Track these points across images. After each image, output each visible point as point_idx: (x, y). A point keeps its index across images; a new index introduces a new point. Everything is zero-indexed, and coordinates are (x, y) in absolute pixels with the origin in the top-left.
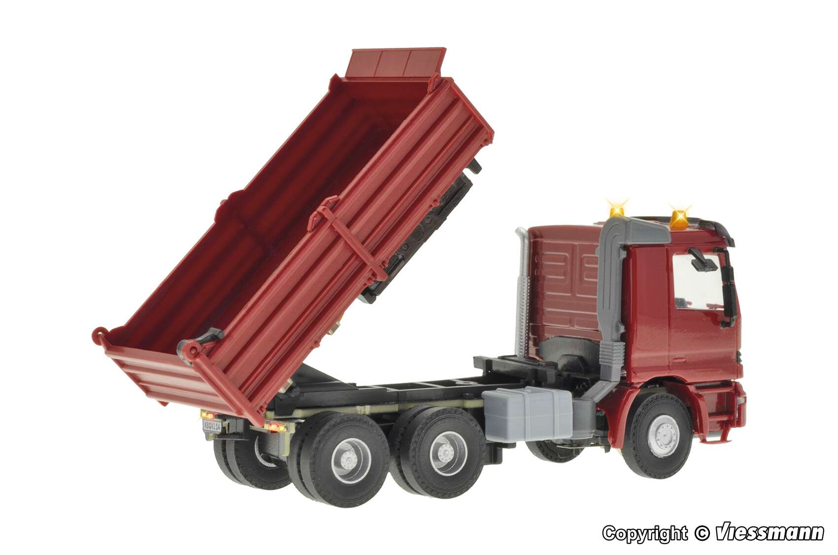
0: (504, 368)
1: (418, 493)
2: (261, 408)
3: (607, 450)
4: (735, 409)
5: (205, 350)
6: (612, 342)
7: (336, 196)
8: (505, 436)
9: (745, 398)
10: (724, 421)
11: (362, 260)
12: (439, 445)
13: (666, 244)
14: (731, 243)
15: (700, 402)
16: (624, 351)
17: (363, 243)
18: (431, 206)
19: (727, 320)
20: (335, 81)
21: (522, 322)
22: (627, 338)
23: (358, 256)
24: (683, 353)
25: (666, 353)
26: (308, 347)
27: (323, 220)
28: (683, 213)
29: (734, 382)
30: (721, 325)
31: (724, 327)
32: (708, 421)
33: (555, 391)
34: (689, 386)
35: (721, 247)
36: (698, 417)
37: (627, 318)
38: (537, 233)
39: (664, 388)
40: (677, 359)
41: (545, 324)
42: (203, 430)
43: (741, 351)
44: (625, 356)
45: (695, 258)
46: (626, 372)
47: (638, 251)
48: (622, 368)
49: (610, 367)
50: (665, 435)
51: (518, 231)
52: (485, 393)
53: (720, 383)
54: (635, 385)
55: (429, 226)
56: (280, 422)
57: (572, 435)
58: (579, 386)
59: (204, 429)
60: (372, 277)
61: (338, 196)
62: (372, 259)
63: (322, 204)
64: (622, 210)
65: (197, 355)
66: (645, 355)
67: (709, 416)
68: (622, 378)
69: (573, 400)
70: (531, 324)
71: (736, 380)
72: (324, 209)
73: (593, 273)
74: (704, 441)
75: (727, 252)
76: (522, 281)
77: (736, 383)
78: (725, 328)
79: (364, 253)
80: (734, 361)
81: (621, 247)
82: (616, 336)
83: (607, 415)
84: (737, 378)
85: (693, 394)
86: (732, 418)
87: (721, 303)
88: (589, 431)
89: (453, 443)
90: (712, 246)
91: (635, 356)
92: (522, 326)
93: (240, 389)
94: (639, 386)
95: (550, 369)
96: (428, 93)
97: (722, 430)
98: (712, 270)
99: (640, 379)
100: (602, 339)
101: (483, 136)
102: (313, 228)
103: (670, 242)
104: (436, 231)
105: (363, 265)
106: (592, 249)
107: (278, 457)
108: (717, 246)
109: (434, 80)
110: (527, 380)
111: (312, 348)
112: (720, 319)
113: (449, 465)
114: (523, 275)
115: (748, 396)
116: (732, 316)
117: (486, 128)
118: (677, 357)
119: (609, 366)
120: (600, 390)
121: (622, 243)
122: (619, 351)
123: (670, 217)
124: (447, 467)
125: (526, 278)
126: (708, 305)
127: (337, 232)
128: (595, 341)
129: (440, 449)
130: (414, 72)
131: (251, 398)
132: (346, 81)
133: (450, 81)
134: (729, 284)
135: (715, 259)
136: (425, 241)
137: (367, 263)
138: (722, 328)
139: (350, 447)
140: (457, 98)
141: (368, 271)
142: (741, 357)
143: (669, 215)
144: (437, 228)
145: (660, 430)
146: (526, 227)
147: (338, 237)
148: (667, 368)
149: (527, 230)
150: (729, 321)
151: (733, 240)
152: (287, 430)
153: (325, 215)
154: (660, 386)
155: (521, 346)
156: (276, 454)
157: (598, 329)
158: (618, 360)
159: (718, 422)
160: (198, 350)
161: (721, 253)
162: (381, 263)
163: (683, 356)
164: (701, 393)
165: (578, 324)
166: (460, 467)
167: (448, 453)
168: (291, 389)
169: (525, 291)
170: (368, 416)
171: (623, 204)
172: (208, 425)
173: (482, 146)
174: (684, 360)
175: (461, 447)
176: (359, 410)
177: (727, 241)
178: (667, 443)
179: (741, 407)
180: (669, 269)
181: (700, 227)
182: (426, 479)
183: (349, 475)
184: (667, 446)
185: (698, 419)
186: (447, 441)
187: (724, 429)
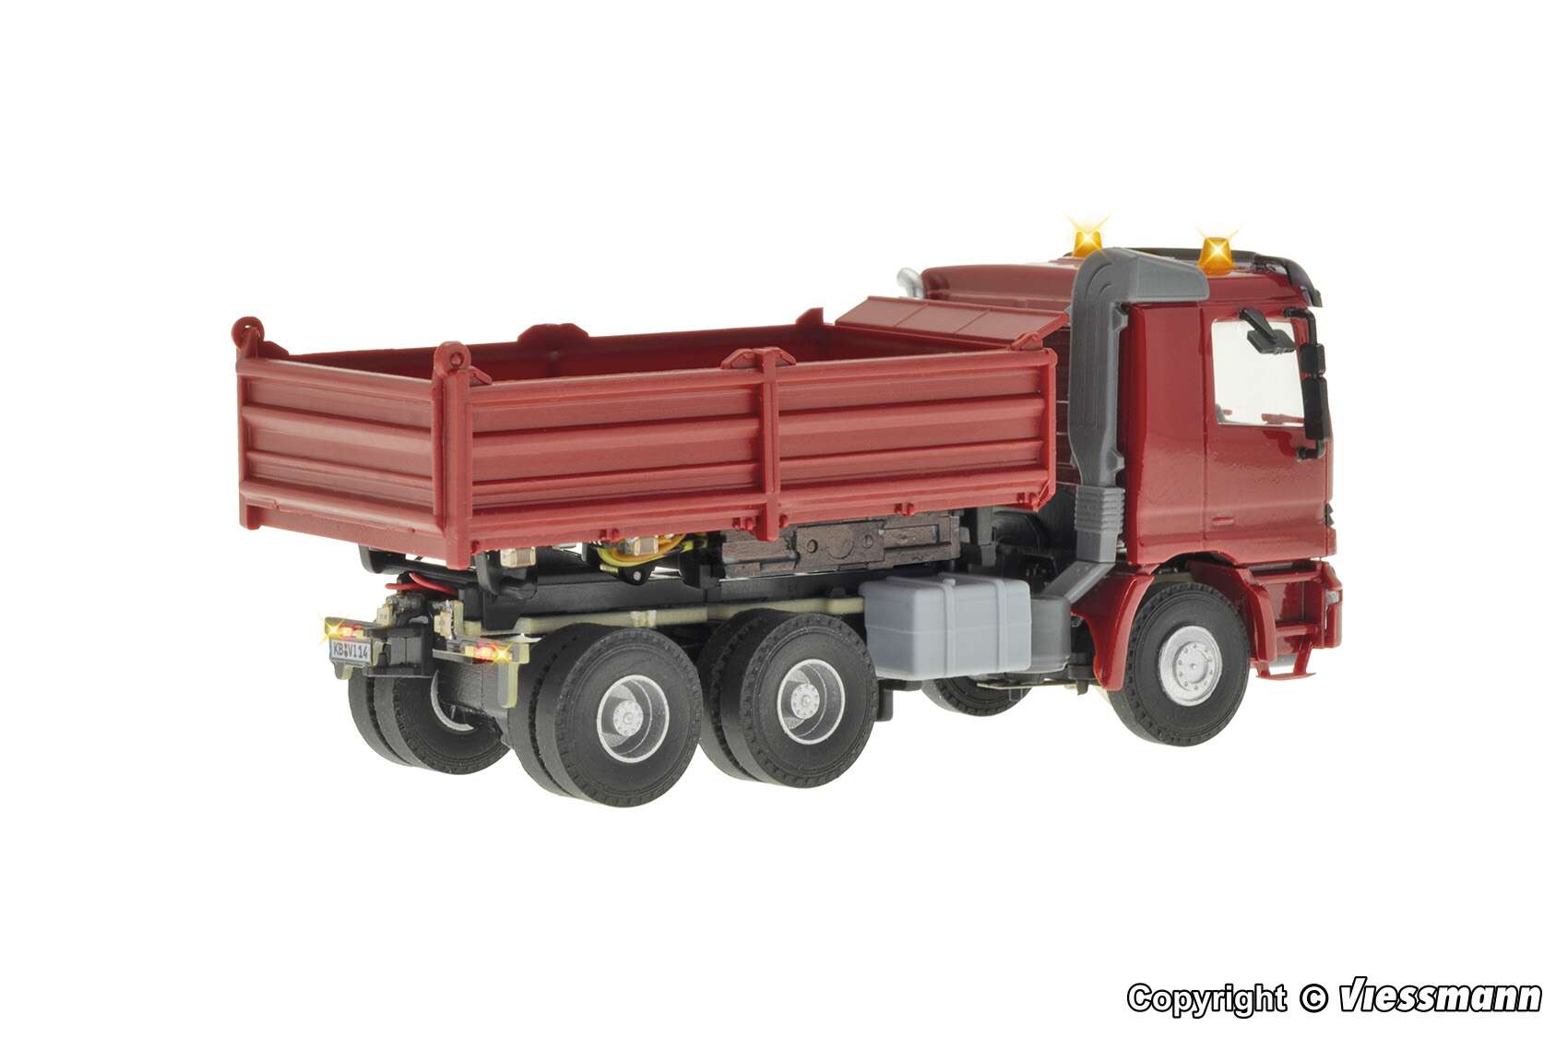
1: (746, 774)
3: (1083, 690)
4: (1322, 614)
6: (1099, 488)
8: (909, 667)
9: (1341, 592)
10: (1301, 636)
12: (792, 686)
13: (1200, 302)
14: (1315, 299)
15: (1261, 600)
16: (1123, 504)
19: (1311, 445)
22: (1128, 481)
24: (1230, 508)
25: (1200, 509)
28: (1225, 243)
29: (1320, 562)
30: (1297, 454)
31: (1303, 459)
32: (1275, 636)
33: (999, 583)
34: (1240, 571)
35: (1298, 306)
36: (1256, 629)
37: (1128, 442)
38: (937, 278)
39: (1187, 574)
40: (1218, 519)
42: (331, 658)
43: (1332, 503)
44: (1124, 514)
45: (1253, 329)
46: (1123, 545)
47: (1148, 314)
48: (1119, 536)
49: (1097, 537)
50: (1193, 665)
51: (902, 276)
52: (866, 585)
53: (1291, 564)
54: (1143, 570)
56: (498, 642)
57: (1029, 667)
58: (1031, 572)
59: (333, 656)
64: (1098, 236)
66: (1160, 512)
67: (1277, 627)
68: (1119, 556)
69: (1032, 598)
71: (1324, 559)
74: (1264, 674)
75: (1312, 315)
77: (1323, 564)
78: (1306, 461)
80: (1321, 523)
81: (1117, 308)
82: (1109, 476)
83: (1087, 621)
84: (1327, 554)
85: (1248, 586)
86: (1317, 629)
87: (1299, 412)
88: (1058, 658)
89: (815, 681)
90: (1281, 305)
91: (1145, 514)
94: (1151, 571)
97: (1297, 654)
98: (1287, 351)
99: (1151, 558)
100: (1080, 483)
103: (1207, 297)
107: (481, 711)
108: (1293, 305)
112: (1294, 443)
113: (809, 723)
115: (1345, 588)
116: (1322, 438)
118: (1219, 515)
119: (1093, 534)
120: (1084, 581)
121: (1121, 300)
122: (1114, 505)
123: (1199, 251)
124: (805, 727)
126: (1265, 417)
129: (796, 692)
134: (1315, 376)
135: (1284, 327)
138: (1299, 461)
139: (627, 693)
142: (1332, 515)
143: (1198, 245)
145: (1182, 656)
148: (1202, 537)
149: (920, 273)
150: (1314, 447)
151: (1318, 294)
152: (513, 657)
154: (1179, 571)
156: (477, 704)
157: (1071, 463)
158: (1112, 522)
159: (1287, 639)
161: (1298, 319)
163: (1230, 514)
164: (1260, 584)
166: (829, 730)
167: (808, 700)
170: (653, 629)
171: (1099, 226)
172: (341, 649)
174: (1232, 521)
175: (833, 690)
176: (637, 619)
177: (1308, 296)
178: (1198, 678)
179: (1333, 610)
180: (1205, 348)
181: (1258, 269)
182: (769, 749)
183: (628, 746)
184: (1198, 685)
185: (1256, 633)
186: (807, 679)
187: (1300, 651)
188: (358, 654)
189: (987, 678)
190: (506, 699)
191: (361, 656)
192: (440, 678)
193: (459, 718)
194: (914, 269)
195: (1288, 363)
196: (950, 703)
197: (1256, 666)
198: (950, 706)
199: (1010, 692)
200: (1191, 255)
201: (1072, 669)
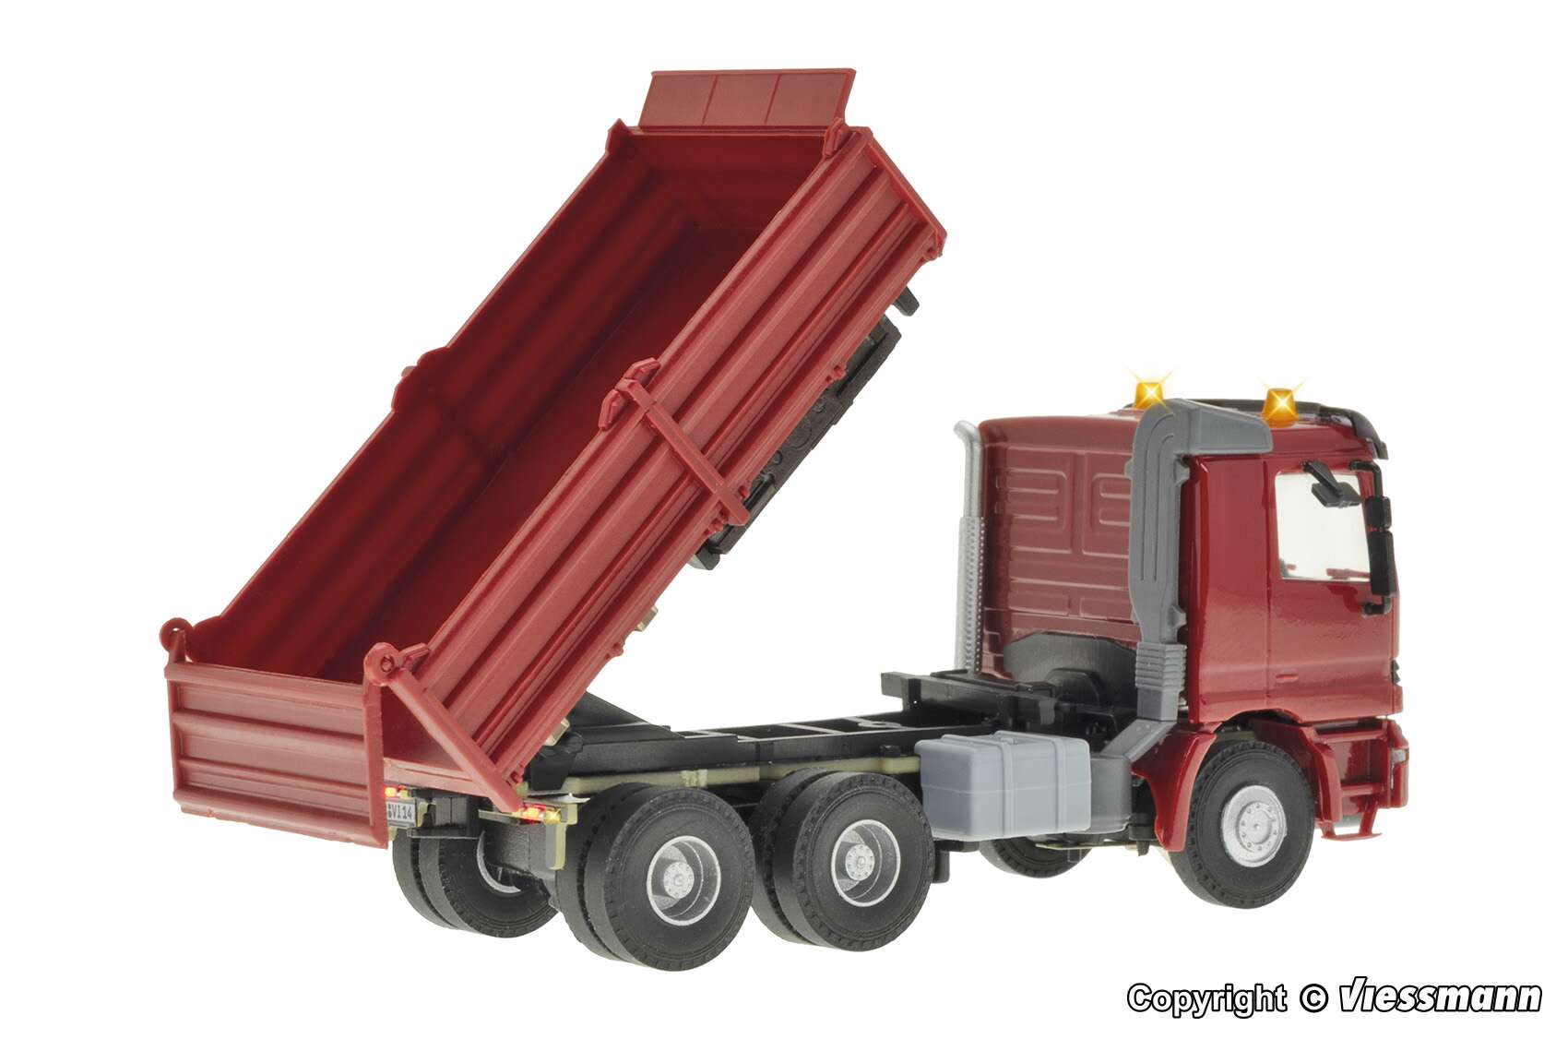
0: (948, 695)
1: (800, 937)
2: (513, 775)
3: (1143, 851)
4: (1388, 773)
5: (408, 662)
6: (1161, 645)
7: (652, 360)
8: (966, 828)
9: (1407, 750)
10: (1366, 796)
11: (702, 484)
12: (847, 847)
13: (1263, 454)
14: (1381, 451)
15: (1325, 758)
16: (1185, 661)
17: (703, 451)
18: (828, 378)
19: (1377, 600)
20: (619, 134)
21: (970, 606)
22: (1190, 637)
23: (694, 478)
24: (1293, 665)
25: (1264, 666)
26: (600, 656)
27: (629, 406)
28: (1288, 394)
29: (1386, 720)
30: (1363, 610)
31: (1369, 614)
32: (1341, 796)
33: (1057, 740)
34: (1304, 729)
35: (1364, 458)
36: (1321, 789)
37: (1189, 597)
38: (995, 430)
39: (1251, 733)
40: (1282, 676)
41: (1011, 608)
43: (1398, 660)
44: (1186, 671)
45: (1317, 482)
46: (1185, 703)
47: (1209, 467)
48: (1181, 694)
49: (1158, 694)
50: (1256, 826)
51: (959, 428)
52: (922, 744)
53: (1356, 722)
54: (1205, 728)
55: (820, 416)
56: (546, 802)
57: (1088, 826)
58: (1091, 731)
60: (720, 518)
61: (656, 358)
62: (720, 482)
63: (625, 375)
64: (1160, 388)
65: (393, 673)
66: (1222, 669)
67: (1342, 786)
68: (1181, 714)
69: (1092, 757)
70: (986, 609)
71: (1390, 717)
72: (631, 386)
73: (1121, 510)
74: (1329, 834)
75: (1377, 468)
76: (969, 525)
77: (1390, 722)
78: (1372, 616)
79: (704, 469)
80: (1387, 680)
81: (1178, 460)
82: (1169, 632)
83: (1148, 781)
84: (1393, 712)
85: (1313, 745)
86: (1383, 790)
87: (1365, 567)
88: (1120, 818)
89: (870, 841)
90: (1347, 458)
91: (1208, 670)
92: (970, 612)
93: (475, 737)
94: (1213, 729)
95: (1045, 698)
96: (824, 157)
97: (1363, 814)
98: (1352, 505)
99: (1213, 716)
100: (1141, 640)
101: (927, 242)
102: (610, 422)
103: (1270, 449)
104: (833, 427)
105: (705, 495)
106: (1117, 463)
107: (529, 873)
108: (1358, 458)
109: (836, 133)
110: (996, 718)
111: (608, 658)
112: (1359, 598)
113: (863, 885)
114: (970, 515)
115: (1412, 747)
116: (1388, 594)
117: (934, 226)
118: (1282, 673)
119: (1155, 691)
120: (1140, 738)
121: (1183, 451)
122: (1175, 662)
123: (1263, 402)
124: (860, 889)
125: (977, 520)
126: (1331, 572)
127: (656, 430)
128: (1121, 642)
129: (850, 853)
130: (789, 116)
131: (495, 757)
132: (641, 133)
133: (863, 134)
134: (1381, 530)
135: (1350, 480)
136: (813, 446)
137: (712, 490)
138: (1365, 616)
139: (677, 854)
140: (878, 168)
141: (712, 506)
142: (1399, 672)
143: (1262, 396)
144: (834, 421)
145: (1245, 816)
146: (975, 420)
147: (658, 440)
148: (1265, 695)
149: (977, 425)
150: (1380, 602)
151: (1384, 446)
152: (561, 818)
153: (633, 396)
154: (1243, 729)
155: (969, 652)
156: (524, 866)
157: (1132, 619)
158: (1174, 679)
159: (1353, 799)
160: (396, 662)
161: (1364, 472)
162: (738, 487)
163: (1293, 671)
164: (1325, 743)
165: (1088, 609)
166: (886, 890)
167: (863, 862)
168: (565, 739)
169: (976, 545)
170: (704, 789)
173: (922, 261)
174: (1295, 678)
175: (888, 849)
176: (688, 779)
177: (1375, 450)
178: (1262, 838)
179: (1399, 769)
180: (1268, 501)
181: (1322, 420)
182: (823, 912)
183: (679, 908)
184: (1262, 846)
185: (1321, 793)
186: (861, 839)
187: (1366, 810)
188: (402, 815)
189: (1045, 839)
190: (553, 860)
191: (405, 817)
192: (486, 840)
193: (505, 880)
194: (971, 422)
195: (1353, 517)
196: (1010, 865)
197: (1321, 826)
198: (1008, 868)
199: (1069, 854)
200: (1254, 406)
201: (1133, 829)
